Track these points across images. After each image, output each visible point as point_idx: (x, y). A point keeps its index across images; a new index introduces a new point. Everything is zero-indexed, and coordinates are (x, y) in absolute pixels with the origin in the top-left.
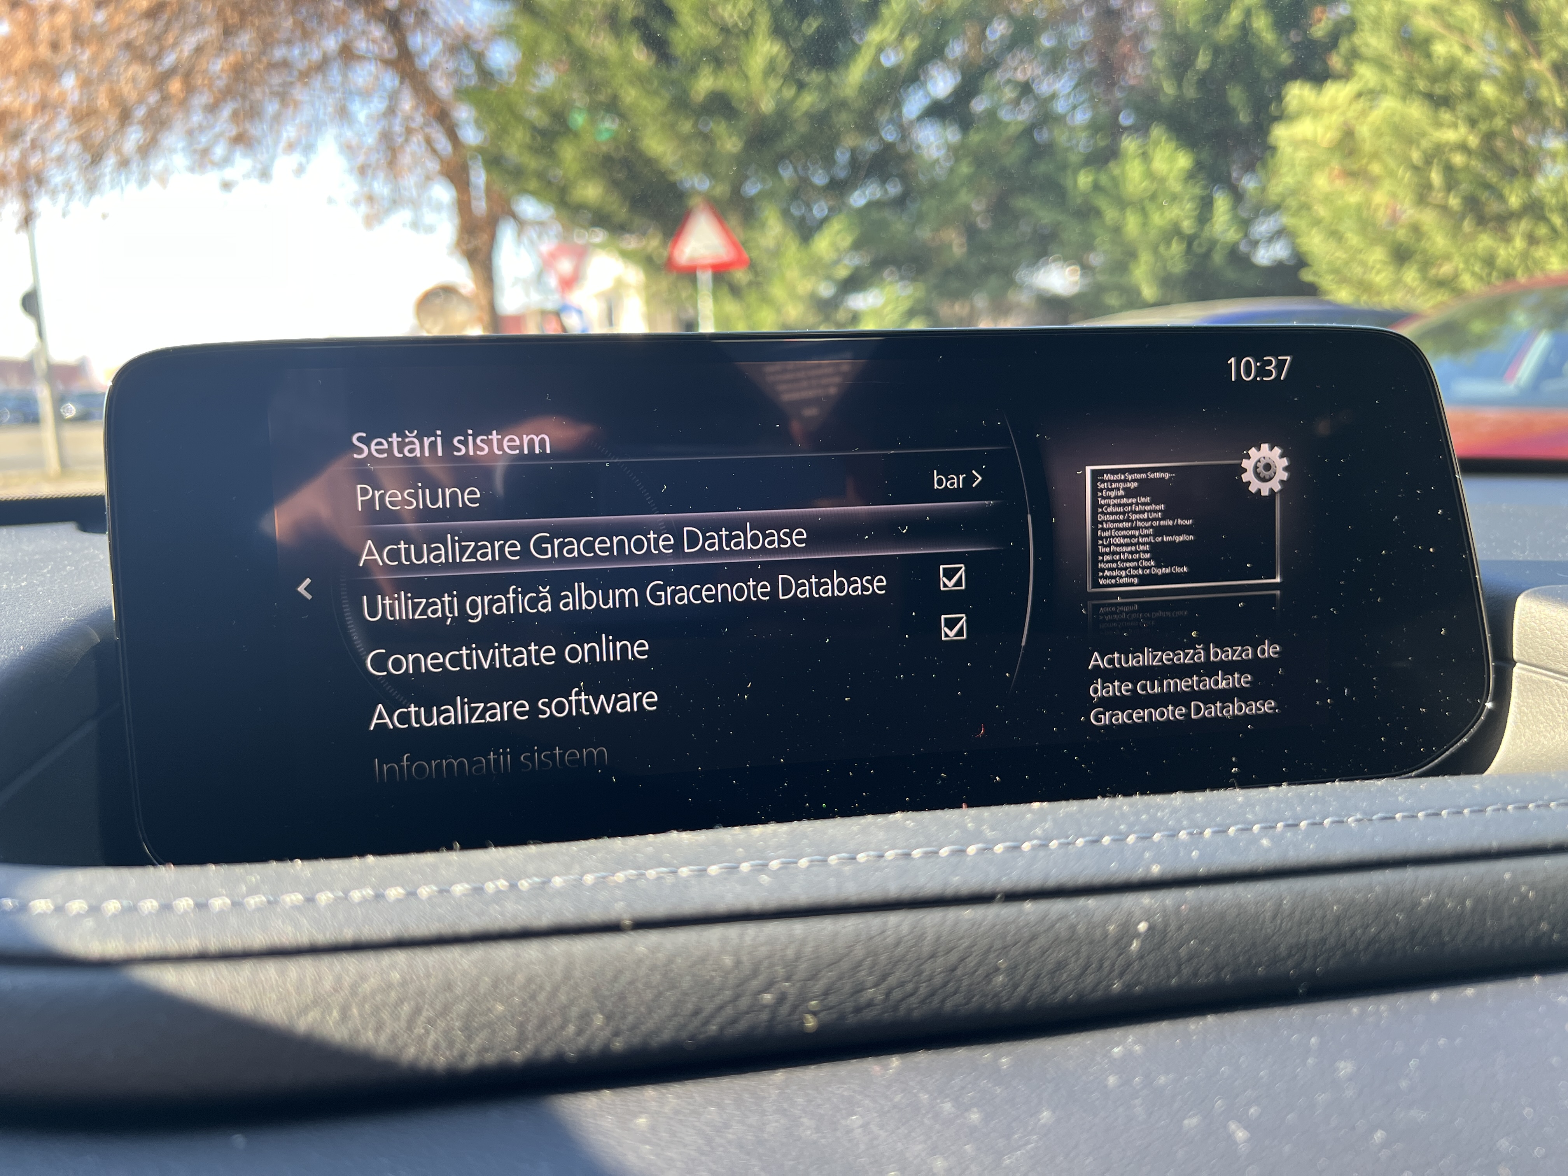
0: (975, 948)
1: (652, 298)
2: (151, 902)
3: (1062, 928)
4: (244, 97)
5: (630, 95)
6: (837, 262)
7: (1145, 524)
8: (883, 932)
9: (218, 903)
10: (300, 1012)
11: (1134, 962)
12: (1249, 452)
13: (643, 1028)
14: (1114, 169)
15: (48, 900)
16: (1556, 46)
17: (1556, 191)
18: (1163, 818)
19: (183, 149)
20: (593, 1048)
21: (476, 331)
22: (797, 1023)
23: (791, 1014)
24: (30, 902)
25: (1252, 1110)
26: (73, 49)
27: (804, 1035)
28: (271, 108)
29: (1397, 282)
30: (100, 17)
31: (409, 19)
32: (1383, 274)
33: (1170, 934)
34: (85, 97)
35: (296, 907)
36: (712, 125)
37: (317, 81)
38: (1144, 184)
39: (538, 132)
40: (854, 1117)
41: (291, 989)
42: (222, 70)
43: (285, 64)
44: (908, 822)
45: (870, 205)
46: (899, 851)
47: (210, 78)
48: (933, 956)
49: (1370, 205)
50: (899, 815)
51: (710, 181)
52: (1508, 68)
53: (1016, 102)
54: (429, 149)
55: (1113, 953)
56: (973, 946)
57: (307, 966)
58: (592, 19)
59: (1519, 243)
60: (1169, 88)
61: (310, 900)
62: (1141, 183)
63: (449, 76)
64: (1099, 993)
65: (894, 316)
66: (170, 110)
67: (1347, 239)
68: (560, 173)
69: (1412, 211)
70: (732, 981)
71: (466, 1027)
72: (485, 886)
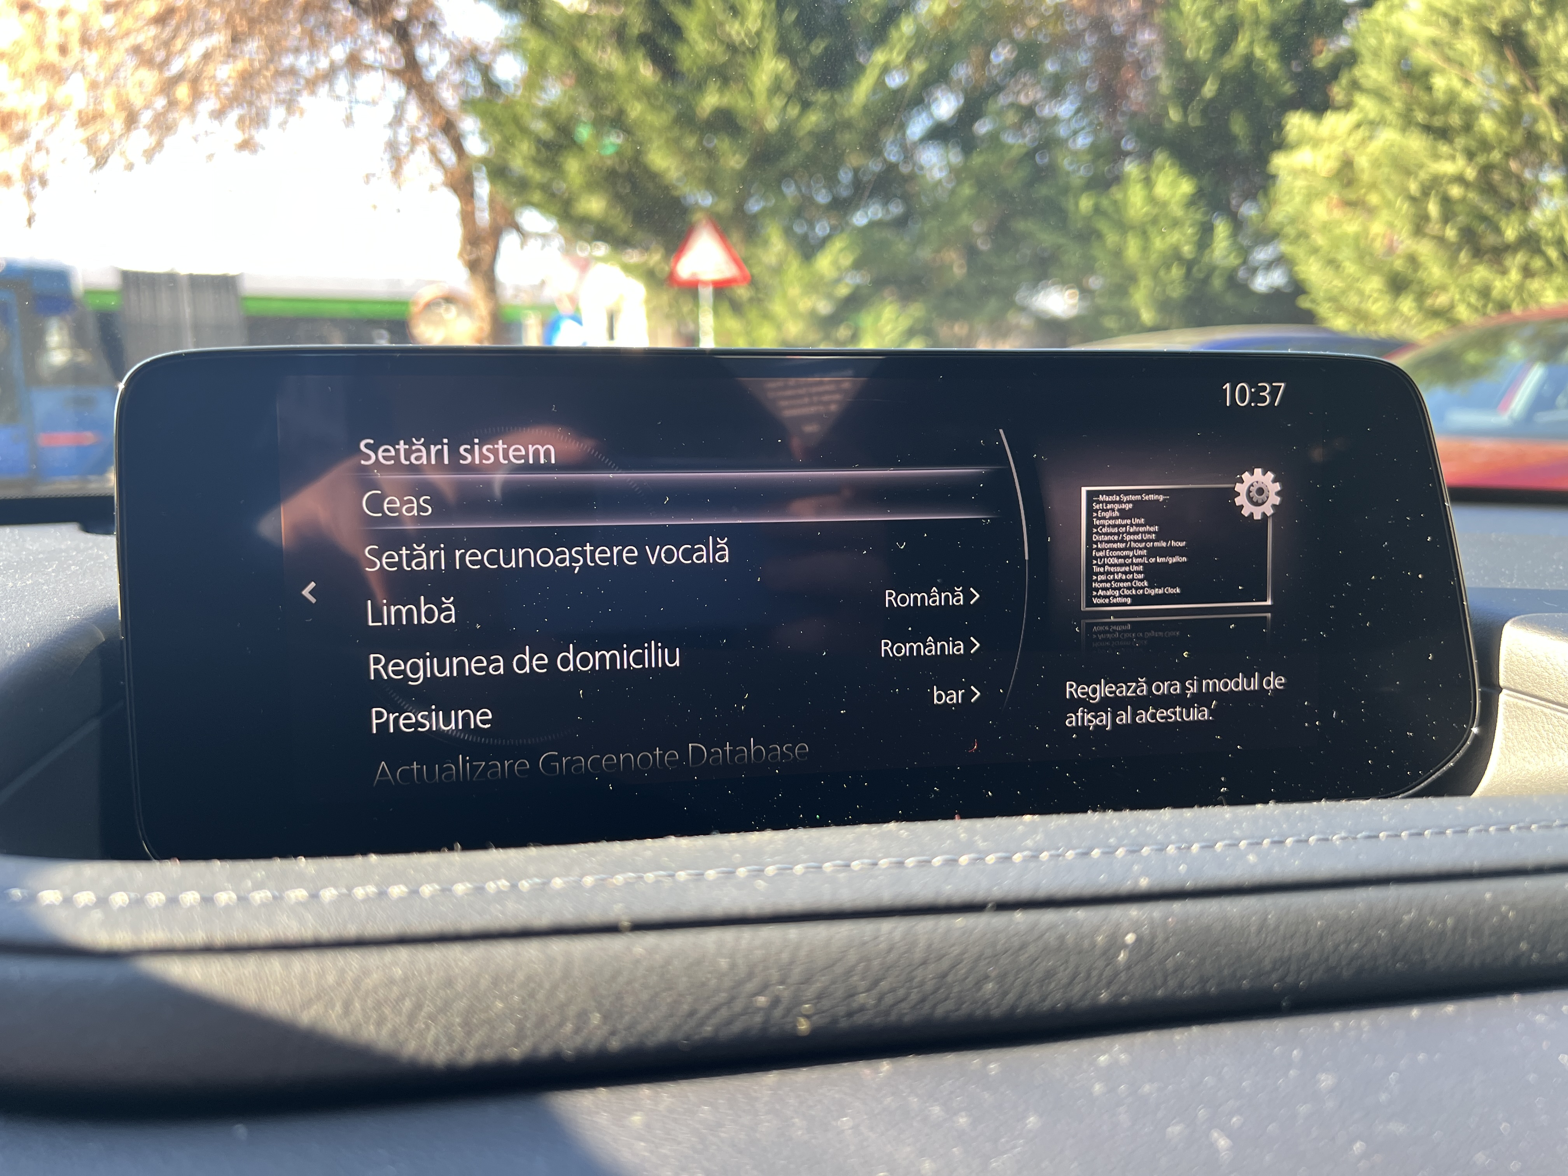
0: (966, 955)
1: (653, 313)
2: (159, 895)
3: (1051, 938)
4: (251, 104)
5: (636, 110)
6: (838, 281)
7: (1139, 545)
8: (876, 938)
9: (224, 897)
10: (304, 1005)
11: (1121, 972)
12: (1243, 476)
13: (639, 1028)
14: (1116, 193)
15: (56, 891)
16: (1553, 81)
17: (1553, 224)
18: (1152, 832)
20: (590, 1046)
22: (790, 1025)
23: (784, 1016)
24: (39, 892)
25: (1234, 1119)
26: (81, 52)
27: (796, 1038)
28: (277, 114)
29: (1394, 312)
30: (109, 21)
31: (417, 30)
32: (1380, 304)
33: (1157, 946)
34: (92, 100)
35: (300, 903)
36: (716, 141)
37: (323, 90)
38: (1145, 210)
39: (543, 144)
40: (845, 1119)
41: (295, 982)
42: (229, 77)
43: (292, 72)
44: (902, 832)
45: (872, 225)
46: (894, 860)
47: (218, 85)
48: (924, 963)
49: (1368, 234)
50: (892, 826)
51: (713, 197)
52: (1507, 102)
53: (1019, 126)
54: (434, 159)
55: (1101, 964)
56: (964, 954)
57: (311, 961)
58: (599, 33)
59: (1515, 275)
60: (1174, 115)
61: (314, 896)
62: (1142, 208)
63: (456, 87)
64: (1086, 1003)
65: (893, 335)
66: (176, 115)
67: (1344, 268)
68: (565, 186)
69: (1408, 242)
70: (727, 983)
71: (466, 1024)
72: (486, 886)
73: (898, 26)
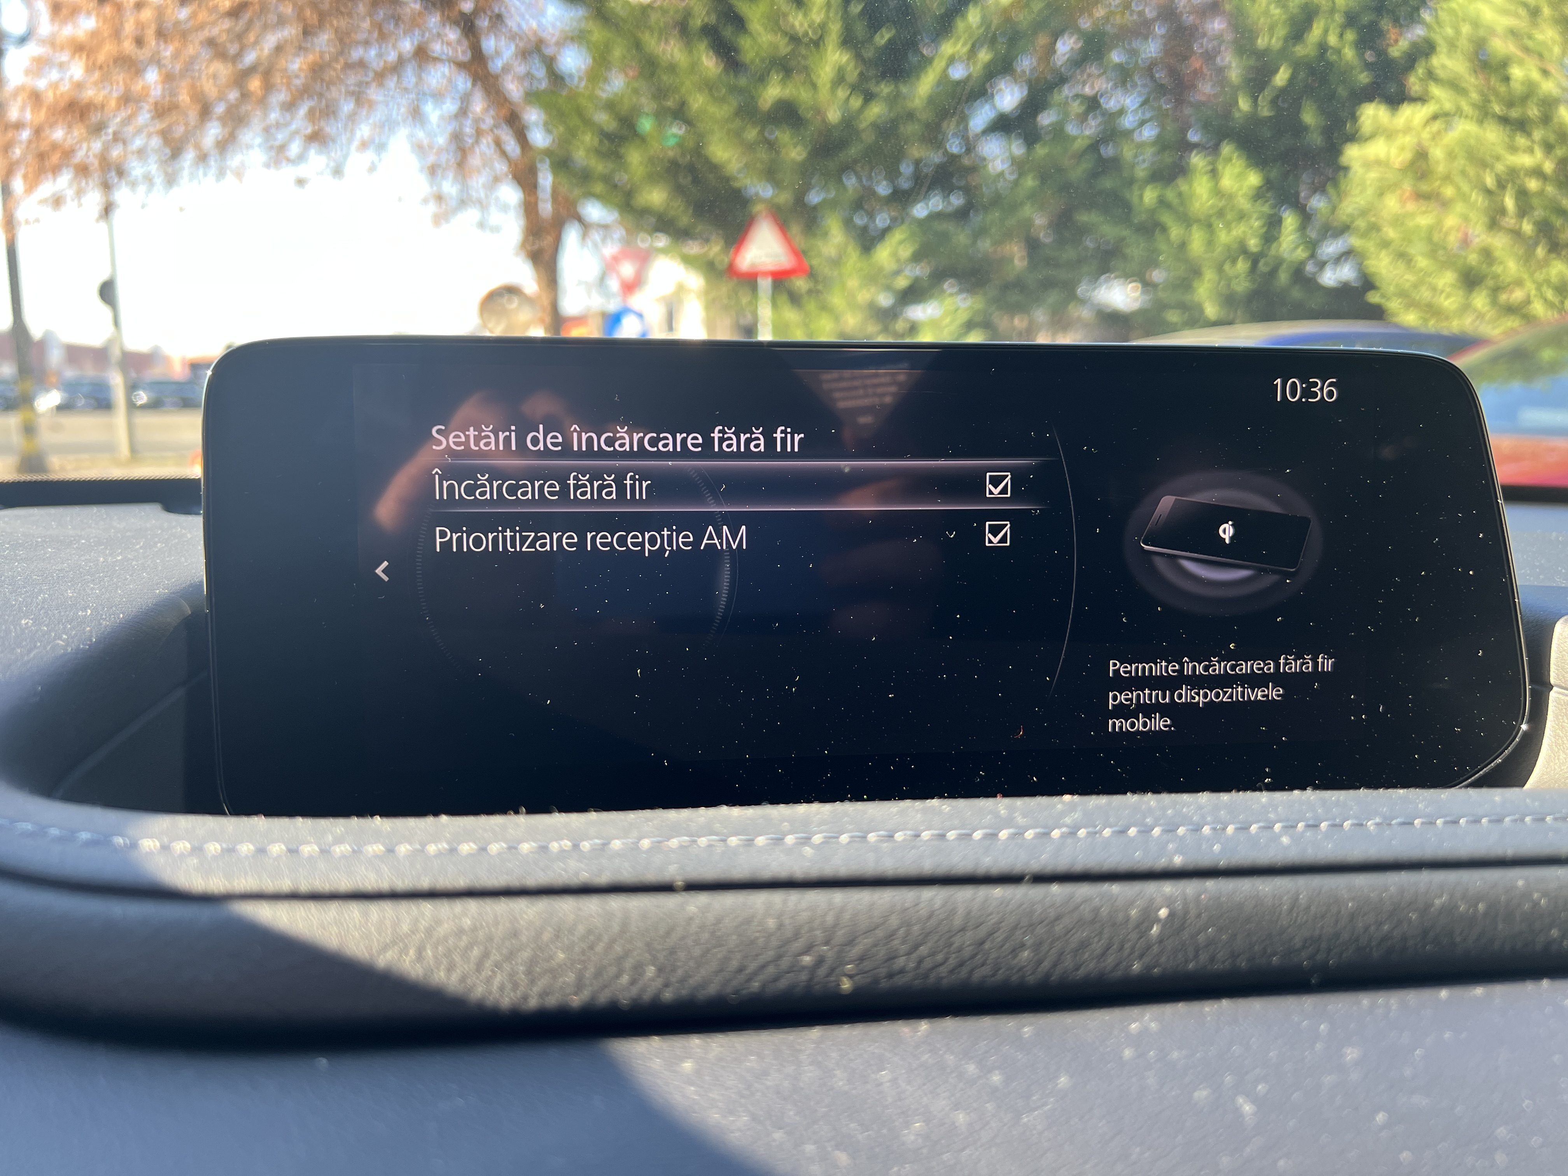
0: (1003, 924)
1: (710, 304)
2: (248, 846)
3: (1086, 910)
4: (321, 95)
5: (698, 102)
6: (898, 272)
8: (917, 905)
9: (308, 849)
10: (380, 950)
11: (1153, 945)
13: (691, 981)
14: (1182, 185)
15: (156, 840)
18: (1189, 812)
19: (260, 146)
20: (645, 997)
21: (538, 332)
22: (833, 984)
23: (828, 975)
24: (139, 840)
25: (1260, 1087)
26: (158, 44)
27: (840, 996)
28: (347, 107)
29: (1466, 308)
30: (183, 14)
31: (483, 23)
32: (1452, 299)
33: (1189, 921)
34: (167, 93)
35: (376, 856)
36: (777, 133)
37: (391, 82)
38: (1211, 202)
39: (606, 136)
40: (883, 1072)
41: (373, 929)
42: (300, 69)
43: (362, 64)
44: (944, 807)
45: (933, 216)
46: (936, 832)
47: (289, 77)
48: (963, 929)
49: (1441, 228)
50: (935, 802)
51: (773, 189)
53: (1083, 118)
54: (499, 151)
55: (1134, 936)
56: (1001, 923)
57: (388, 908)
58: (662, 25)
60: (1244, 104)
61: (391, 851)
62: (1209, 201)
63: (521, 79)
64: (1119, 973)
65: (953, 328)
66: (249, 108)
67: (1416, 261)
68: (626, 177)
69: (1483, 237)
70: (774, 942)
71: (529, 972)
72: (550, 846)
73: (964, 17)
